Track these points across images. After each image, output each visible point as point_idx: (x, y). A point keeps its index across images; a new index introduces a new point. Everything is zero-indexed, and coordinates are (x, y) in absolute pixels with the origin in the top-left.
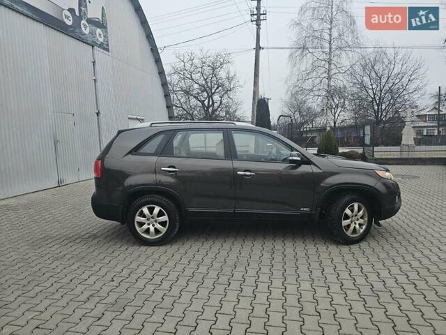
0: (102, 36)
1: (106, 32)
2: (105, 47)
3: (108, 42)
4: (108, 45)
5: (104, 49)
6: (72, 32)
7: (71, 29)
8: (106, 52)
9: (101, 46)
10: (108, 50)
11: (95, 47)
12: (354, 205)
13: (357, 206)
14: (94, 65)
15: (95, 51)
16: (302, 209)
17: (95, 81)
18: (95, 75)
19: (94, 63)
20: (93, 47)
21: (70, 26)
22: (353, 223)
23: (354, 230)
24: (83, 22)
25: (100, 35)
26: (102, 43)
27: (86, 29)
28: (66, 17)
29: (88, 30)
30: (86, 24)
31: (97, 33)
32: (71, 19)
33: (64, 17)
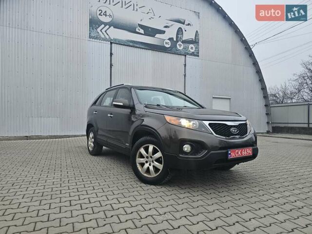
0: (194, 48)
1: (198, 45)
3: (198, 51)
4: (198, 53)
5: (195, 55)
8: (196, 57)
9: (193, 54)
10: (198, 56)
11: (187, 56)
12: (149, 146)
13: (151, 148)
14: (185, 66)
15: (187, 58)
16: (127, 144)
17: (185, 75)
18: (185, 72)
19: (185, 65)
20: (185, 56)
21: (169, 48)
22: (148, 164)
23: (148, 171)
24: (178, 43)
25: (192, 48)
26: (193, 52)
27: (180, 47)
28: (166, 43)
29: (182, 47)
30: (181, 44)
31: (190, 47)
32: (170, 44)
33: (165, 43)
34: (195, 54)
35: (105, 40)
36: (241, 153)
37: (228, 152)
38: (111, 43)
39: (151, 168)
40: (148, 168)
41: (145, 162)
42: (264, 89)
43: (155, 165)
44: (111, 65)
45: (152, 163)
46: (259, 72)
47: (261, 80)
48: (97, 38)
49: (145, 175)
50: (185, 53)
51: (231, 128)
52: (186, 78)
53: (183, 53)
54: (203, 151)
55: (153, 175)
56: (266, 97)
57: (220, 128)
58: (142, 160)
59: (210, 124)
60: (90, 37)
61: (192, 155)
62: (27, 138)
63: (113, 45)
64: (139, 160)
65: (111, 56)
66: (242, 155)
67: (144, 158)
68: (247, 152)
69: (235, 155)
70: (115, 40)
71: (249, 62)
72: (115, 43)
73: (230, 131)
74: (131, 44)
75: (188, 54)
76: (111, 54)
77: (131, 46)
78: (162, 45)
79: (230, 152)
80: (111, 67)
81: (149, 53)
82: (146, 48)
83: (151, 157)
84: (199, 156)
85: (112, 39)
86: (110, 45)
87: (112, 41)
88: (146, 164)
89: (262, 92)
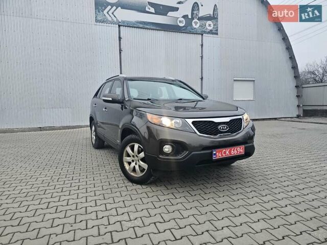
0: (212, 26)
1: (217, 21)
2: (214, 32)
3: (217, 28)
4: (217, 30)
5: (213, 33)
6: (184, 30)
7: (184, 28)
8: (215, 36)
9: (211, 32)
10: (217, 34)
11: (204, 35)
12: (134, 145)
13: (136, 146)
14: (202, 47)
15: (204, 37)
16: (118, 141)
17: (202, 57)
18: (202, 53)
19: (202, 45)
20: (202, 35)
21: (184, 26)
22: (134, 163)
23: (134, 170)
24: (193, 21)
25: (210, 25)
26: (211, 30)
27: (196, 24)
28: (180, 22)
29: (198, 25)
30: (197, 21)
31: (207, 25)
32: (184, 22)
33: (178, 23)
34: (214, 31)
35: (112, 23)
36: (230, 152)
37: (212, 152)
38: (119, 26)
39: (137, 167)
40: (134, 166)
41: (131, 161)
42: (295, 67)
43: (140, 165)
44: (120, 50)
45: (137, 162)
46: (289, 48)
47: (292, 58)
48: (103, 22)
49: (132, 174)
50: (202, 31)
51: (219, 125)
52: (204, 59)
53: (199, 31)
54: (185, 152)
55: (139, 174)
56: (297, 77)
57: (205, 127)
58: (129, 159)
59: (193, 123)
60: (97, 21)
61: (172, 156)
62: (41, 129)
63: (121, 27)
64: (126, 159)
65: (120, 40)
66: (231, 154)
67: (130, 157)
68: (238, 151)
69: (222, 155)
70: (124, 22)
71: (278, 37)
72: (123, 26)
73: (217, 128)
74: (141, 26)
75: (205, 32)
76: (120, 38)
77: (141, 28)
78: (176, 24)
79: (215, 152)
80: (120, 53)
81: (161, 34)
82: (158, 28)
83: (137, 156)
84: (179, 157)
85: (120, 21)
86: (118, 28)
87: (120, 24)
88: (132, 163)
89: (292, 72)
